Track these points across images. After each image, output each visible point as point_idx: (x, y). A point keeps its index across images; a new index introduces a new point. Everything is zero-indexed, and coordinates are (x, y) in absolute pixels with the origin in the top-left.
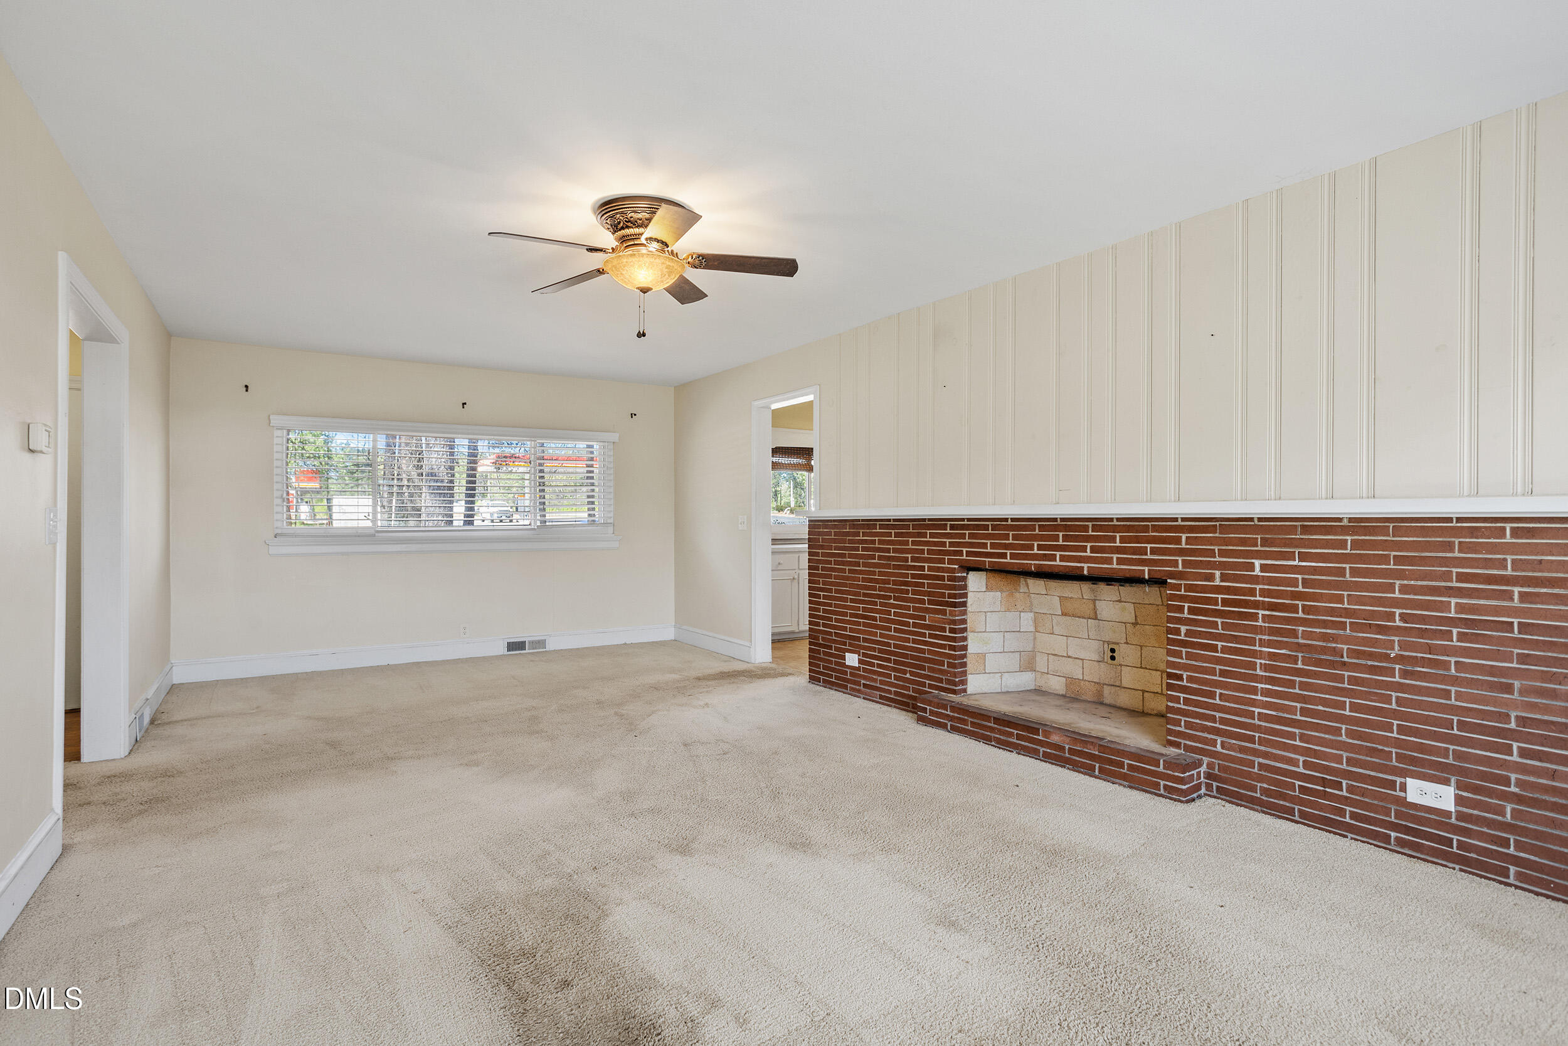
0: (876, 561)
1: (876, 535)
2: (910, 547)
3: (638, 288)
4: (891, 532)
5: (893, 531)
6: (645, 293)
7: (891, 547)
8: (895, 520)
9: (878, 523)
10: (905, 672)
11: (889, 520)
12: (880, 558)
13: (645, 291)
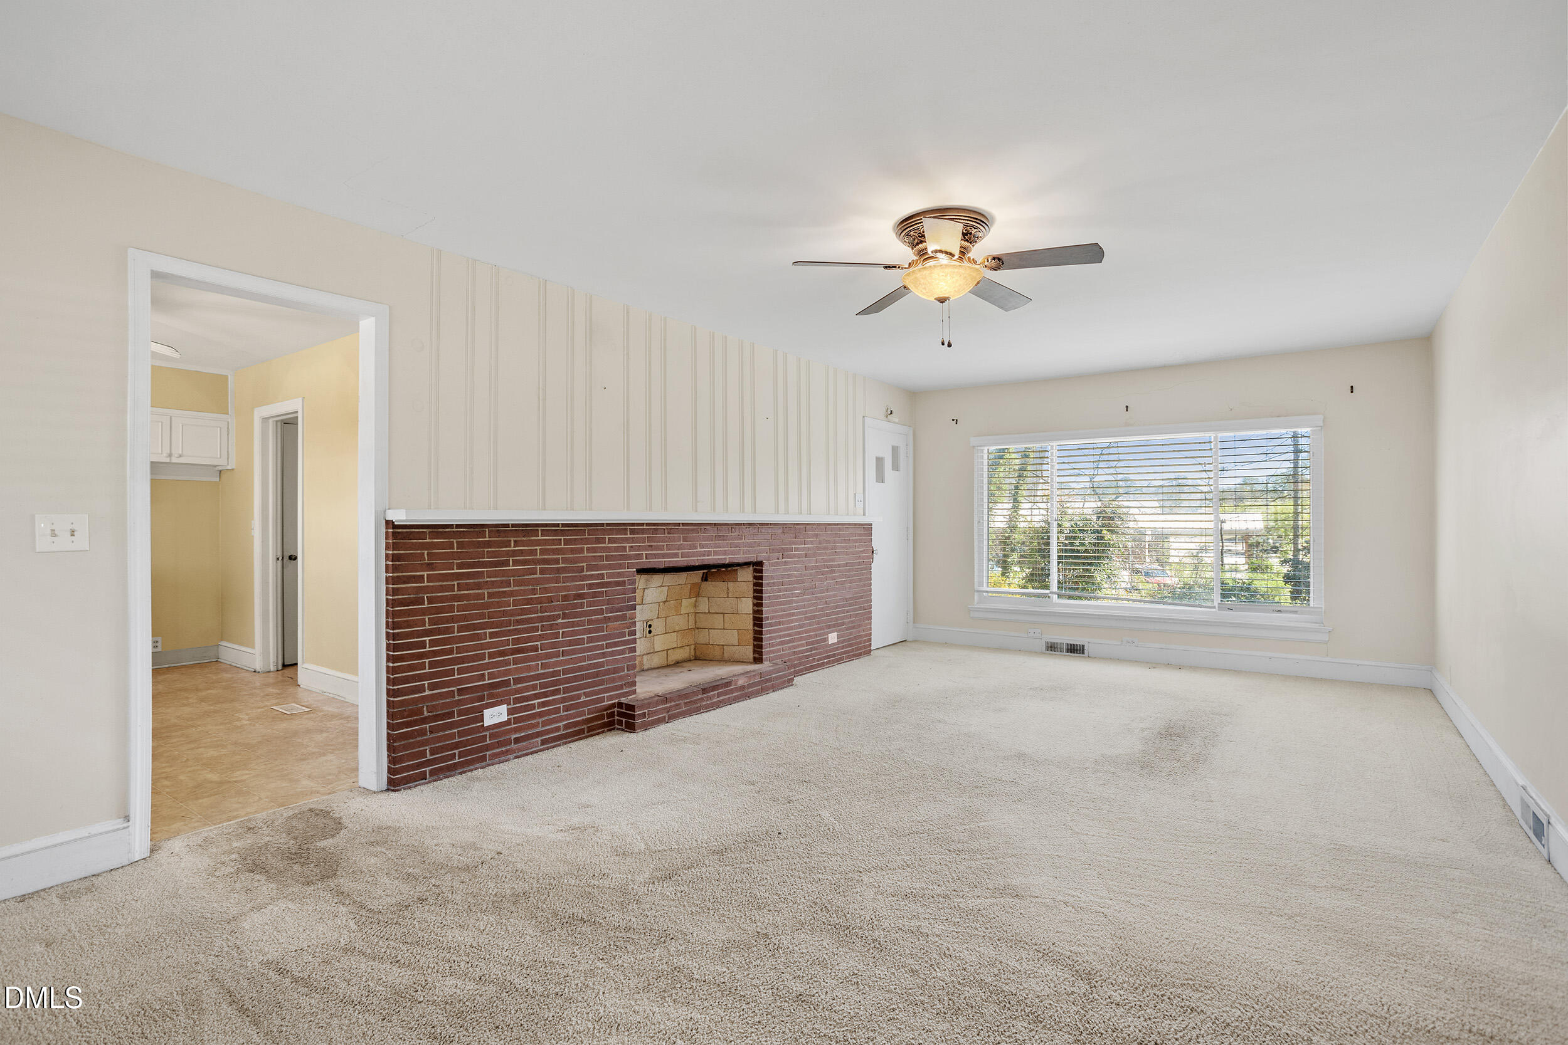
0: (538, 576)
1: (538, 543)
2: (586, 554)
3: (936, 299)
4: (561, 539)
5: (562, 538)
7: (560, 557)
8: (564, 525)
9: (540, 528)
10: (579, 697)
11: (558, 525)
12: (542, 571)
13: (942, 300)
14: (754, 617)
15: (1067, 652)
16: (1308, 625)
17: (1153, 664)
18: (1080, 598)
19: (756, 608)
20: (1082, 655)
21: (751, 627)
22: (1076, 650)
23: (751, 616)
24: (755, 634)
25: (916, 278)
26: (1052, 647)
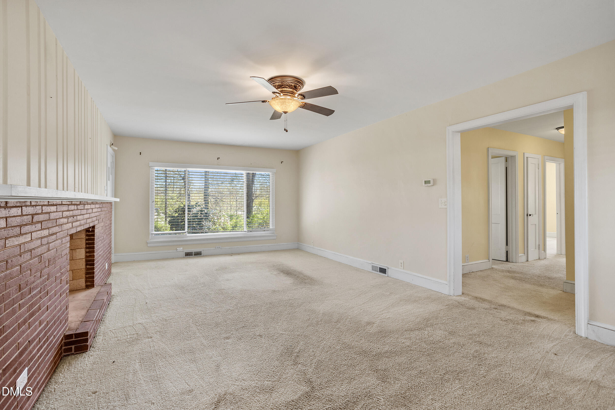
6: (285, 113)
14: (86, 260)
15: (194, 255)
16: (271, 234)
17: (231, 254)
18: (198, 233)
19: (88, 254)
20: (200, 256)
21: (84, 267)
22: (198, 254)
23: (84, 260)
24: (87, 270)
25: (285, 101)
26: (188, 254)
